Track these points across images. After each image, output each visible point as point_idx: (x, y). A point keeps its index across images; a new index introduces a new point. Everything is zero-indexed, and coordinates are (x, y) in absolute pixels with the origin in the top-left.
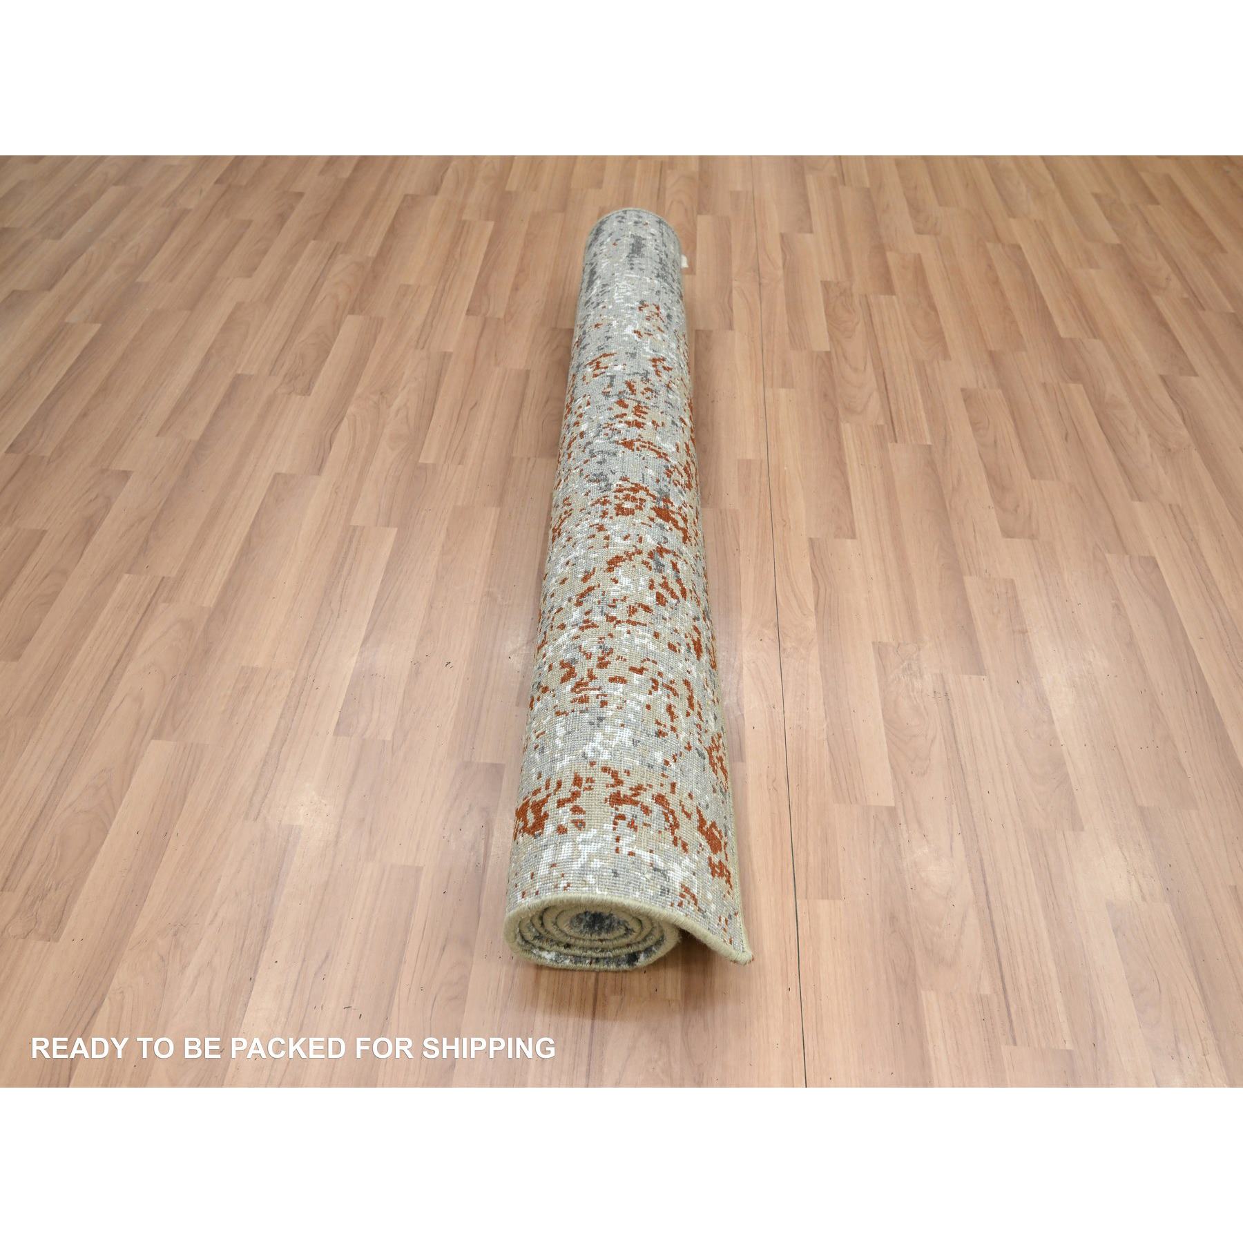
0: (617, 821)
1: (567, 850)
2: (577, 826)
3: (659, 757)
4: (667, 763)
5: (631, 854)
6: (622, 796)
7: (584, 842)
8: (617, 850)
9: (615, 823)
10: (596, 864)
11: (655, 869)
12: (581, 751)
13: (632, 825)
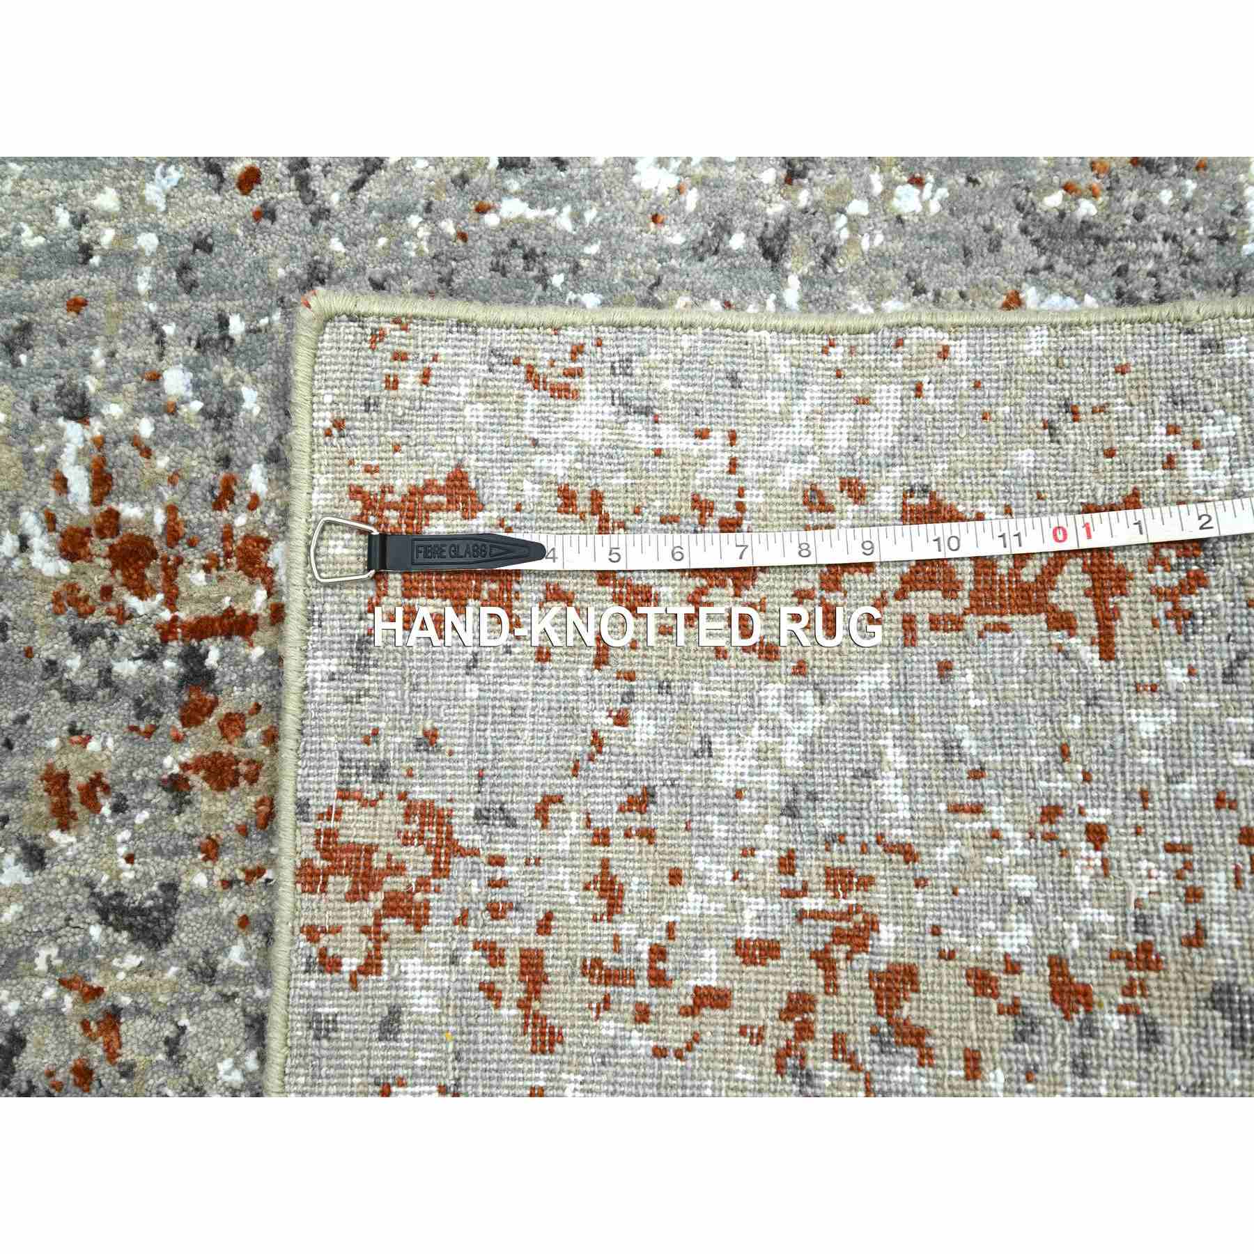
0: (736, 515)
1: (838, 435)
2: (820, 494)
3: (643, 728)
4: (622, 719)
5: (702, 435)
6: (730, 581)
7: (801, 455)
8: (733, 437)
9: (740, 507)
10: (774, 401)
11: (646, 411)
12: (831, 709)
13: (703, 507)
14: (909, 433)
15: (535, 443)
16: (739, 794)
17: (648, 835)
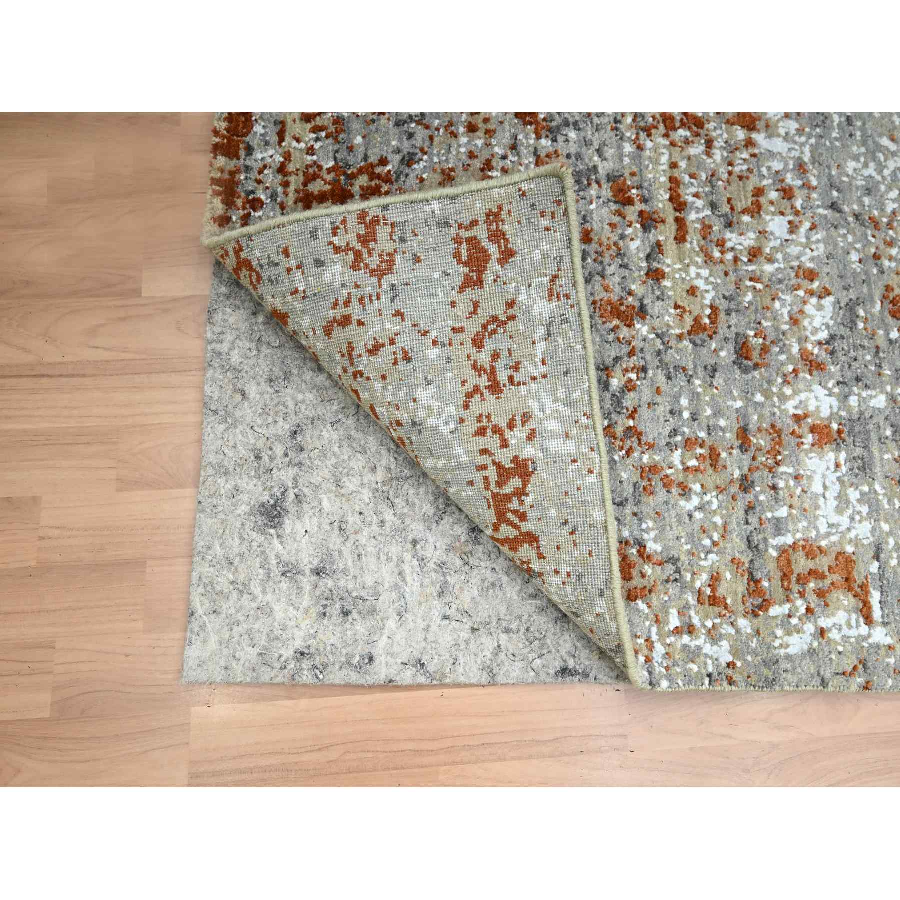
0: (516, 383)
1: (553, 425)
2: (528, 420)
3: (433, 353)
4: (435, 343)
5: (544, 363)
6: (490, 383)
7: (543, 410)
8: (545, 377)
9: (519, 384)
10: (561, 394)
11: (549, 335)
12: (449, 437)
13: (516, 367)
14: (556, 459)
15: (530, 286)
16: (415, 401)
17: (396, 363)
